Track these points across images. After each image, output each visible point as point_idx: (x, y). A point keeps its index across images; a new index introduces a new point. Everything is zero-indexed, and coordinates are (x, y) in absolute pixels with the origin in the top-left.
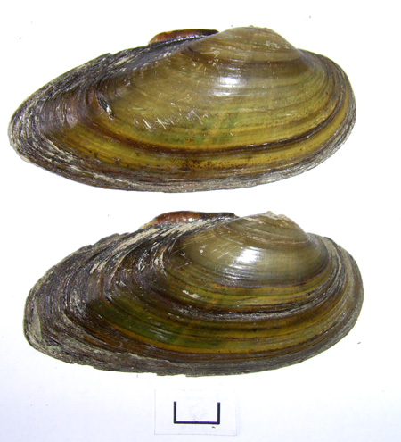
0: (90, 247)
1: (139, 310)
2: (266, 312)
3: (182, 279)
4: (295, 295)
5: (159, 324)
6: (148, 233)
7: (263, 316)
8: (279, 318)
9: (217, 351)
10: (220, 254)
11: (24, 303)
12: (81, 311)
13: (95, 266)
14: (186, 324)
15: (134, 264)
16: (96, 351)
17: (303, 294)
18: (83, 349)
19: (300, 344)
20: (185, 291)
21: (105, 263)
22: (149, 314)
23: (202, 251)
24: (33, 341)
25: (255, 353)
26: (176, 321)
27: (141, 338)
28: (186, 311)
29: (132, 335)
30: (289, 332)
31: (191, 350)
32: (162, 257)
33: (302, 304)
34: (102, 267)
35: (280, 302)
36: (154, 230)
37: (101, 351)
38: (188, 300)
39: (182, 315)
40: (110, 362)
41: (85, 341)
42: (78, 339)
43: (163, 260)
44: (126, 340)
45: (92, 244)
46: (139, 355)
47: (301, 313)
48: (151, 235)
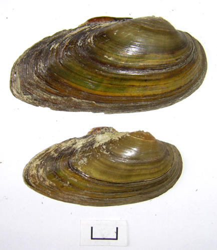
0: (49, 37)
1: (78, 68)
2: (152, 69)
3: (104, 49)
4: (169, 60)
5: (90, 77)
6: (83, 28)
7: (151, 72)
8: (160, 74)
9: (123, 94)
10: (126, 35)
11: (11, 70)
12: (44, 72)
13: (53, 46)
14: (106, 76)
15: (76, 43)
16: (52, 97)
17: (174, 59)
18: (45, 96)
19: (171, 91)
20: (106, 56)
21: (58, 44)
22: (84, 71)
23: (115, 34)
24: (15, 92)
25: (145, 96)
26: (101, 75)
27: (79, 87)
28: (106, 68)
29: (74, 85)
30: (165, 83)
31: (108, 94)
32: (92, 38)
33: (173, 66)
34: (57, 46)
35: (161, 63)
36: (87, 27)
37: (55, 98)
38: (107, 61)
39: (104, 71)
40: (60, 104)
41: (46, 91)
42: (42, 89)
43: (93, 39)
44: (70, 89)
45: (51, 36)
46: (77, 98)
47: (172, 71)
48: (85, 29)
